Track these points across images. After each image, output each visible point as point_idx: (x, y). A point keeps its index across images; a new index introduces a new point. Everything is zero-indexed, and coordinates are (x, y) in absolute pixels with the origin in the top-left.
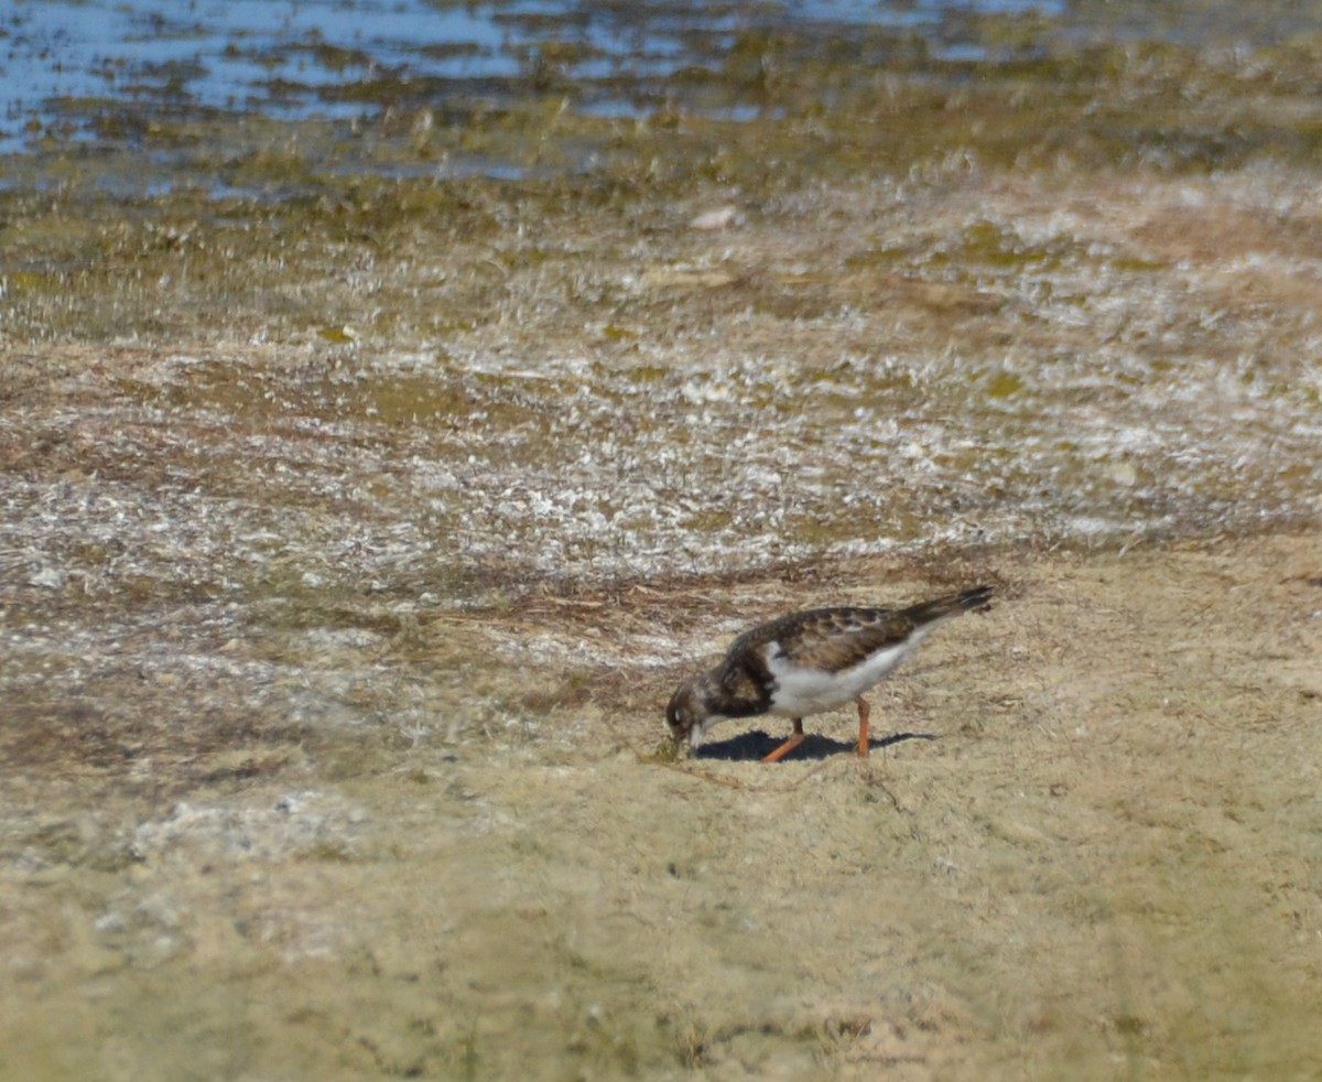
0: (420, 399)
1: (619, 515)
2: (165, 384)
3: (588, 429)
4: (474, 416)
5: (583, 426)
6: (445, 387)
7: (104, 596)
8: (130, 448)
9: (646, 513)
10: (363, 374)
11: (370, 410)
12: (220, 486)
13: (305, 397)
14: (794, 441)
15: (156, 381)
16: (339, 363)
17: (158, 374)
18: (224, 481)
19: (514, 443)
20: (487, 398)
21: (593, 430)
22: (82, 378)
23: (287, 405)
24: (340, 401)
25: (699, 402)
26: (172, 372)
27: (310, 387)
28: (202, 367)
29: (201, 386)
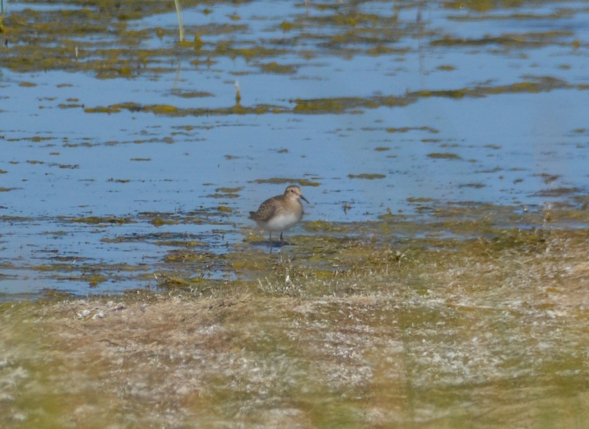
0: (418, 317)
1: (470, 362)
2: (307, 313)
3: (487, 327)
4: (439, 323)
5: (485, 327)
6: (431, 311)
7: (208, 398)
8: (265, 338)
9: (482, 361)
10: (397, 307)
11: (394, 322)
12: (296, 353)
13: (367, 317)
14: (578, 332)
15: (304, 311)
16: (388, 303)
17: (306, 308)
18: (299, 351)
19: (451, 334)
20: (449, 316)
21: (489, 328)
22: (270, 310)
23: (358, 320)
24: (382, 318)
25: (554, 317)
26: (313, 308)
27: (371, 312)
28: (328, 305)
29: (323, 313)
